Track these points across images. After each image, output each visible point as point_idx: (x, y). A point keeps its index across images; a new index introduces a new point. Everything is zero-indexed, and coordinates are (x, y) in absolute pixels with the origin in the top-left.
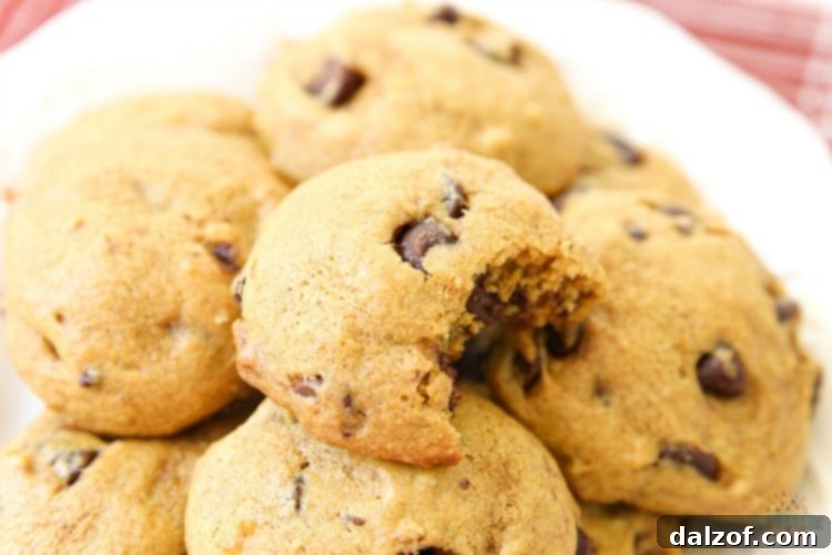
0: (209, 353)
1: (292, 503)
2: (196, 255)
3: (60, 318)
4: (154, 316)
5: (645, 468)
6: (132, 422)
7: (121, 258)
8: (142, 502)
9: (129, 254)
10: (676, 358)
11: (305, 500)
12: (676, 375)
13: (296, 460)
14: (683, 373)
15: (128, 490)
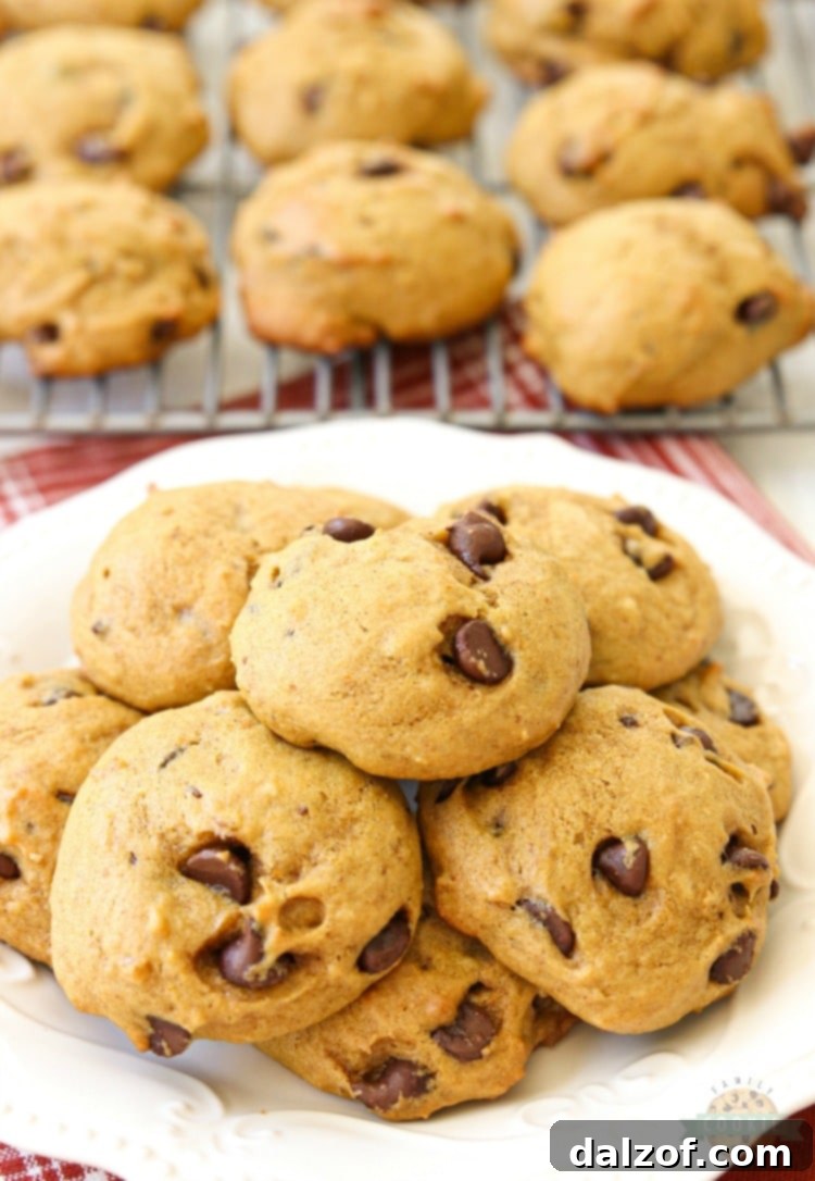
0: (199, 645)
1: (160, 760)
2: (235, 567)
3: (107, 574)
4: (174, 597)
5: (498, 904)
6: (119, 682)
7: (177, 544)
8: (83, 741)
9: (184, 545)
10: (579, 824)
11: (172, 764)
12: (571, 838)
13: (192, 736)
14: (579, 839)
15: (79, 727)
